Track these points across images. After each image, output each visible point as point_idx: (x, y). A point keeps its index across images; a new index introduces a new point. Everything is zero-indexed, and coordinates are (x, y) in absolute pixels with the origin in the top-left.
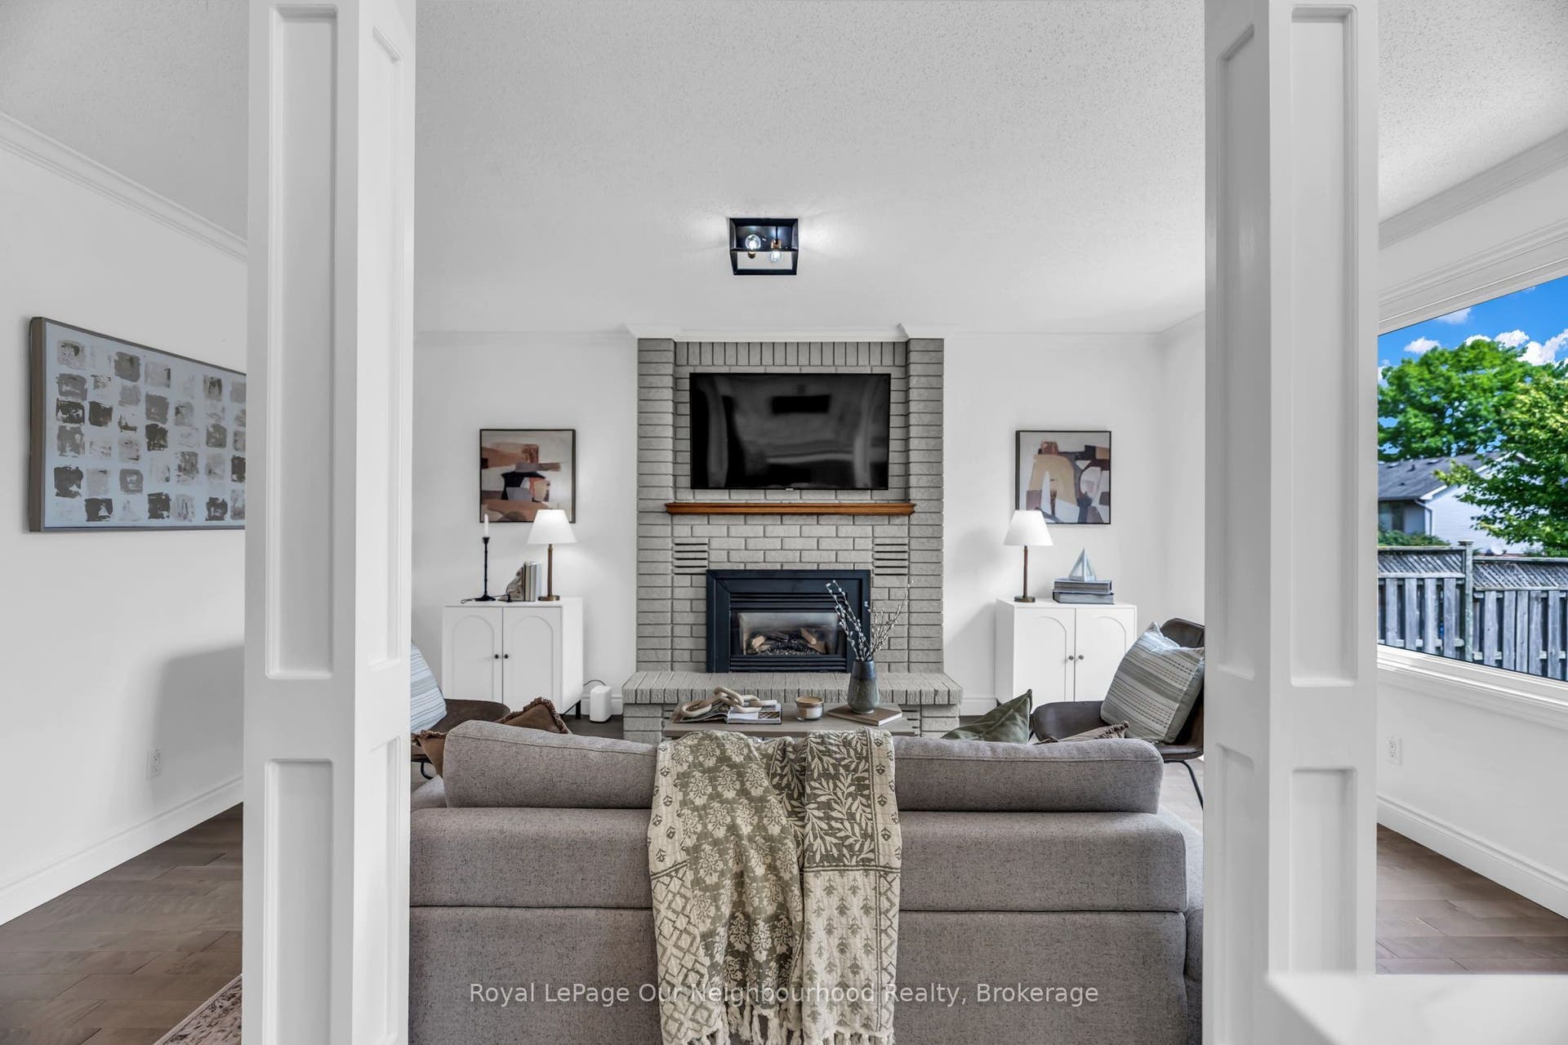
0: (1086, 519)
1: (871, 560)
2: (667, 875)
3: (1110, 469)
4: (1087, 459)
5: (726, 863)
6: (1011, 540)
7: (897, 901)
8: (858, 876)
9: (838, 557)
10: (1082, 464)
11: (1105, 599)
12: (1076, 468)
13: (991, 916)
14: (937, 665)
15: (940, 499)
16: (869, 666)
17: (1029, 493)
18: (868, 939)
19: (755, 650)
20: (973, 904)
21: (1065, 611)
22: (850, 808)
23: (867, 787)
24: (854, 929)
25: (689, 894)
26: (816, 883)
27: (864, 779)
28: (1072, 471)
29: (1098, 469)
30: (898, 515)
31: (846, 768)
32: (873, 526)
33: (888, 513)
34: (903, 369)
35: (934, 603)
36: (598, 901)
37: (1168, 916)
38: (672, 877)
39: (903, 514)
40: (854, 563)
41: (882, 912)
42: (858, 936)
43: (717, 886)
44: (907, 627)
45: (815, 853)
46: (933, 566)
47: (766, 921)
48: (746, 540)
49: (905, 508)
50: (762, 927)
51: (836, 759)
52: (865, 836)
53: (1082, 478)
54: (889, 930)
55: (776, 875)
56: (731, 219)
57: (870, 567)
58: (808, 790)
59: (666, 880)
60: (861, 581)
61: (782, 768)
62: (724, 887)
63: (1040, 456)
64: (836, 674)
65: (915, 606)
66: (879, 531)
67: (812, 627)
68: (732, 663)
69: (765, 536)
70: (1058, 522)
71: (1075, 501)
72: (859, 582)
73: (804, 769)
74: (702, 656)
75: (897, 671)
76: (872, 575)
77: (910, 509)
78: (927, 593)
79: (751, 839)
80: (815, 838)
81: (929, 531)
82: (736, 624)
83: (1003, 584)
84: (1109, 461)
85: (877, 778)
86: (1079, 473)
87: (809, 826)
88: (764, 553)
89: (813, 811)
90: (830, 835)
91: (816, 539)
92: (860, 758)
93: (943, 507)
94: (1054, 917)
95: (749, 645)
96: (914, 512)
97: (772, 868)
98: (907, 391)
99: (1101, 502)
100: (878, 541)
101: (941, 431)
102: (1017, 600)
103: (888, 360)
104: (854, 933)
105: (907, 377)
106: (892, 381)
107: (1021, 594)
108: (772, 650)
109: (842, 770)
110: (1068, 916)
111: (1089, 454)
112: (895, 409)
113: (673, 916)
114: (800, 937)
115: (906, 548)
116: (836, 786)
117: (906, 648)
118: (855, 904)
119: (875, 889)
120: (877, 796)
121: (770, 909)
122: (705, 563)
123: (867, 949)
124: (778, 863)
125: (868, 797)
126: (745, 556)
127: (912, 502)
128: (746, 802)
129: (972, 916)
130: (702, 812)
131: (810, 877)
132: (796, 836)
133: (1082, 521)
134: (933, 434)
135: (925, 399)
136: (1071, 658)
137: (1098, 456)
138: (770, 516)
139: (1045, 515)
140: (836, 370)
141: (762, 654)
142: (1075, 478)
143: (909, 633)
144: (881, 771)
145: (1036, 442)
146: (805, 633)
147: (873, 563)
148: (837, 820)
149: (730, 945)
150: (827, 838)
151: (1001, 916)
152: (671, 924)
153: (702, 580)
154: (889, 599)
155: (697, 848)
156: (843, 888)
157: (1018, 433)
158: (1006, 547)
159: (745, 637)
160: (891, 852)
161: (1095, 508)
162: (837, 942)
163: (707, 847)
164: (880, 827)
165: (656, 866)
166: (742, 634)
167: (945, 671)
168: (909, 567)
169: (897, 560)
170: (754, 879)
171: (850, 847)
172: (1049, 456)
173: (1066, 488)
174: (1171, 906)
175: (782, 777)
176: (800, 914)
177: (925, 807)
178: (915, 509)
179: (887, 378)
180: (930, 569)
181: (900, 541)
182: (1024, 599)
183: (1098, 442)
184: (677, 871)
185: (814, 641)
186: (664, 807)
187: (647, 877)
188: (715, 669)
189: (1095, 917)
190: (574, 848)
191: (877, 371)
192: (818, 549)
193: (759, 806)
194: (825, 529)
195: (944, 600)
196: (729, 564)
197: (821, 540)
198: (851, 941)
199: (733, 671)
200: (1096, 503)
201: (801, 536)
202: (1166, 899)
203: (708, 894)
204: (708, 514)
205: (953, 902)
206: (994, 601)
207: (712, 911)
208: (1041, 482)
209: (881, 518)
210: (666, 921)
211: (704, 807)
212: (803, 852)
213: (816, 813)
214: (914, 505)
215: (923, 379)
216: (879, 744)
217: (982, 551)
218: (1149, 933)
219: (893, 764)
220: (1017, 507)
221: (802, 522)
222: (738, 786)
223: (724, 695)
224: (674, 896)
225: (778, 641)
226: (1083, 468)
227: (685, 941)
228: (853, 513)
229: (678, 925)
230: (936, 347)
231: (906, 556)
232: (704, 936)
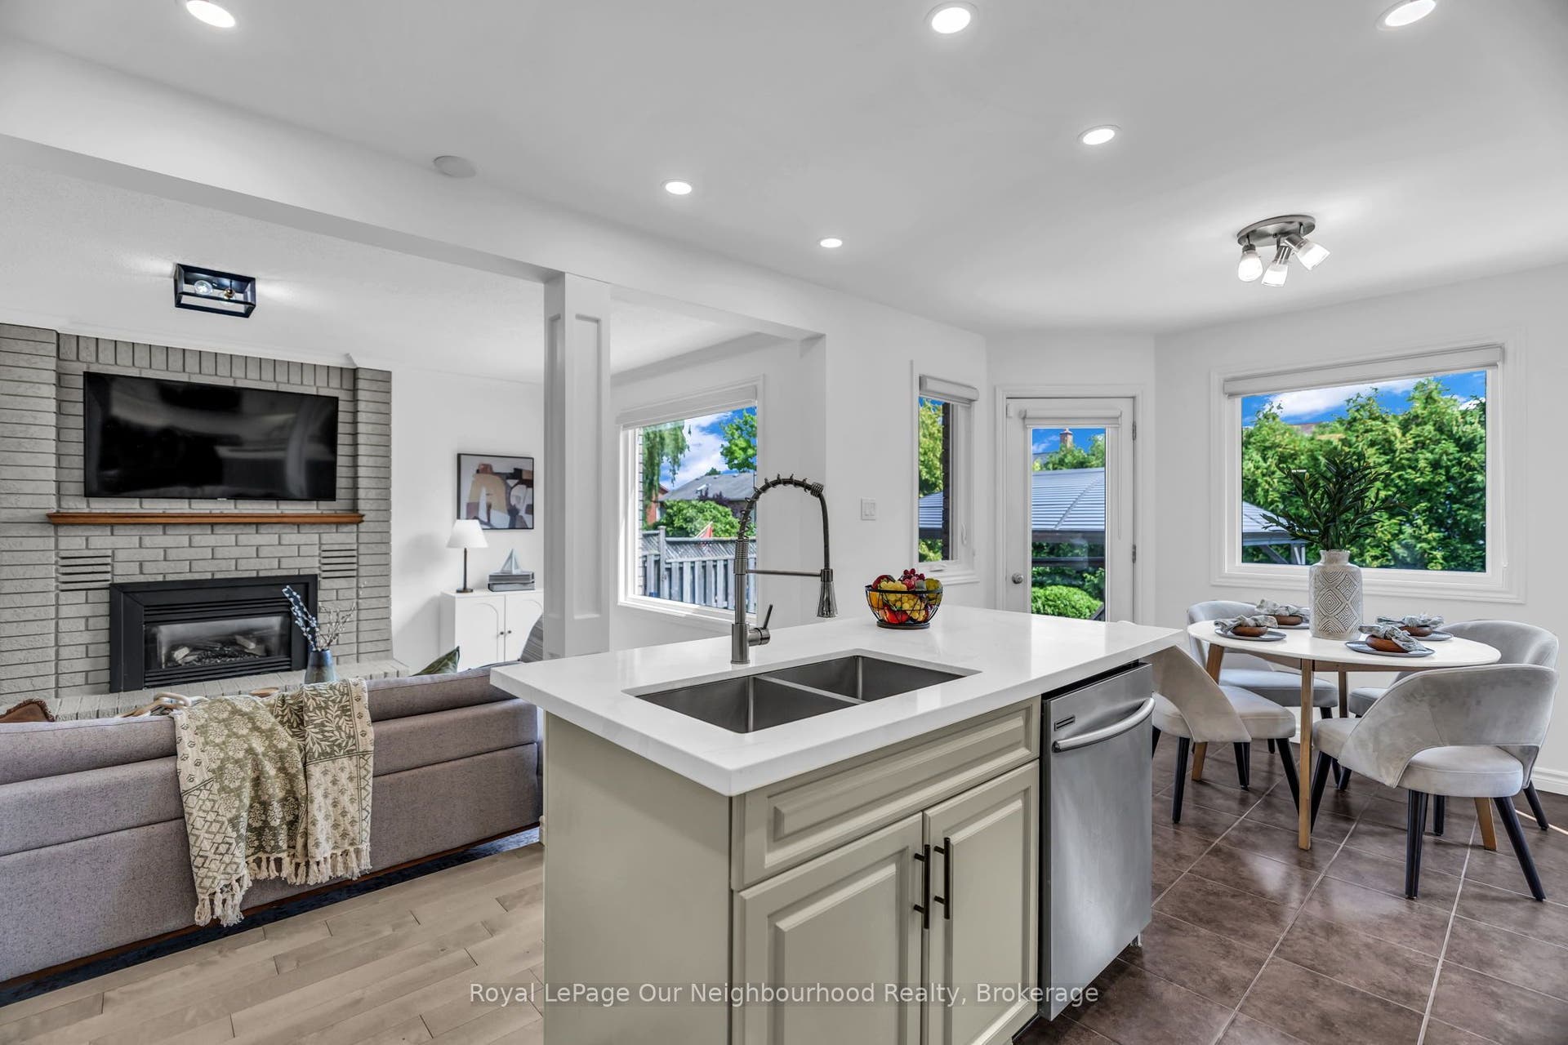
0: (514, 525)
1: (318, 565)
2: (197, 789)
3: (532, 487)
4: (516, 479)
5: (246, 772)
6: (452, 544)
7: (371, 770)
8: (345, 761)
9: (281, 563)
10: (511, 482)
11: (529, 586)
12: (507, 486)
13: (430, 768)
14: (387, 652)
15: (388, 510)
16: (326, 655)
17: (469, 505)
18: (352, 795)
19: (177, 662)
20: (420, 762)
21: (497, 598)
22: (338, 723)
23: (349, 710)
24: (342, 792)
25: (216, 798)
26: (315, 770)
27: (347, 706)
28: (504, 488)
29: (524, 487)
30: (347, 524)
31: (333, 701)
32: (320, 534)
33: (337, 522)
34: (352, 393)
35: (383, 600)
36: (131, 823)
37: (529, 746)
38: (201, 790)
39: (352, 523)
40: (299, 569)
41: (360, 778)
42: (346, 795)
43: (240, 788)
44: (355, 623)
45: (314, 753)
46: (381, 568)
47: (278, 802)
48: (165, 551)
49: (354, 517)
50: (276, 805)
51: (326, 698)
52: (349, 737)
53: (512, 493)
54: (367, 787)
55: (285, 773)
56: (179, 264)
57: (317, 572)
58: (306, 718)
59: (197, 793)
60: (307, 585)
61: (283, 711)
62: (245, 787)
63: (478, 475)
64: (280, 674)
65: (363, 604)
66: (326, 538)
67: (247, 633)
68: (147, 679)
69: (190, 546)
70: (493, 528)
71: (506, 511)
72: (307, 586)
73: (302, 708)
74: (105, 676)
75: (345, 662)
76: (319, 579)
77: (359, 519)
78: (375, 592)
79: (264, 755)
80: (314, 744)
81: (377, 538)
82: (151, 641)
83: (446, 580)
84: (532, 481)
85: (356, 704)
86: (509, 489)
87: (309, 738)
88: (190, 563)
89: (311, 730)
90: (325, 741)
91: (255, 548)
92: (343, 694)
93: (390, 516)
94: (467, 760)
95: (169, 658)
96: (363, 521)
97: (282, 769)
98: (355, 413)
99: (527, 512)
100: (325, 547)
101: (390, 451)
102: (458, 591)
103: (335, 382)
104: (343, 793)
105: (355, 400)
106: (340, 402)
107: (461, 587)
108: (200, 660)
109: (330, 703)
110: (474, 758)
111: (517, 474)
112: (342, 428)
113: (202, 814)
114: (305, 804)
115: (355, 553)
116: (326, 713)
117: (355, 641)
118: (343, 778)
119: (357, 766)
120: (356, 714)
121: (281, 794)
122: (108, 576)
123: (352, 801)
124: (287, 765)
125: (350, 716)
126: (164, 567)
127: (361, 512)
128: (257, 734)
129: (419, 769)
130: (222, 746)
131: (312, 768)
132: (299, 746)
133: (512, 527)
134: (381, 453)
135: (373, 421)
136: (502, 633)
137: (525, 477)
138: (197, 526)
139: (482, 522)
140: (278, 386)
141: (188, 665)
142: (506, 493)
143: (357, 628)
144: (358, 699)
145: (476, 463)
146: (240, 639)
147: (319, 568)
148: (328, 732)
149: (249, 825)
150: (323, 743)
151: (437, 766)
152: (202, 820)
153: (105, 596)
154: (337, 599)
155: (221, 768)
156: (335, 769)
157: (459, 456)
158: (450, 549)
159: (164, 651)
160: (367, 743)
161: (522, 517)
162: (331, 801)
163: (230, 766)
164: (359, 731)
165: (185, 785)
166: (161, 648)
167: (395, 657)
168: (357, 570)
169: (347, 565)
170: (269, 778)
171: (339, 745)
172: (485, 475)
173: (499, 500)
174: (530, 741)
175: (283, 716)
176: (305, 790)
177: (389, 717)
178: (364, 519)
179: (335, 400)
180: (378, 570)
181: (348, 547)
182: (465, 590)
183: (524, 466)
184: (205, 785)
185: (252, 646)
186: (189, 749)
187: (179, 796)
188: (122, 688)
189: (490, 755)
190: (104, 791)
191: (324, 392)
192: (258, 557)
193: (269, 734)
194: (266, 537)
195: (392, 596)
196: (142, 576)
197: (261, 549)
198: (341, 798)
199: (148, 687)
200: (522, 513)
201: (237, 545)
202: (526, 737)
203: (232, 794)
204: (112, 525)
205: (406, 764)
206: (438, 594)
207: (237, 803)
208: (478, 497)
209: (328, 526)
210: (198, 819)
211: (224, 743)
212: (305, 756)
213: (313, 730)
214: (363, 516)
215: (371, 405)
216: (356, 685)
217: (426, 552)
218: (518, 757)
219: (366, 695)
220: (459, 517)
221: (239, 532)
222: (250, 725)
223: (166, 699)
224: (204, 802)
225: (207, 651)
226: (512, 485)
227: (215, 827)
228: (298, 523)
229: (209, 818)
230: (384, 379)
231: (354, 560)
232: (230, 821)
